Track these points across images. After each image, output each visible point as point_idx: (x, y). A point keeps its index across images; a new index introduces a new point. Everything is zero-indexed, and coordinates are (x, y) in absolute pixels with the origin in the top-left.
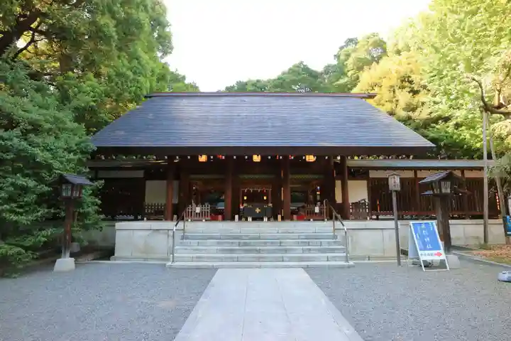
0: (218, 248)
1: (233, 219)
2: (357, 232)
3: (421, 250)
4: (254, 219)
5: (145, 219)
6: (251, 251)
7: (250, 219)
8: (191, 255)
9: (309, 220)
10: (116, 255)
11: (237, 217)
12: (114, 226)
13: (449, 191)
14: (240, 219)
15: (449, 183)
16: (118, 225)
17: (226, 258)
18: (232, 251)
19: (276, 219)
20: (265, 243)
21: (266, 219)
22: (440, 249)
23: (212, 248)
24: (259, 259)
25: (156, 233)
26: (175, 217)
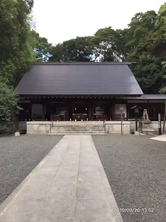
1: (69, 120)
2: (113, 125)
4: (77, 120)
6: (76, 130)
7: (76, 120)
8: (56, 132)
10: (27, 133)
11: (71, 119)
12: (26, 123)
14: (72, 120)
16: (28, 123)
17: (67, 132)
18: (69, 130)
19: (86, 120)
20: (80, 128)
21: (82, 120)
23: (62, 130)
25: (42, 125)
26: (47, 119)
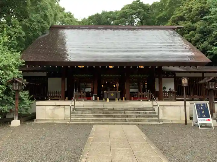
0: (93, 115)
2: (165, 107)
3: (199, 117)
5: (49, 99)
7: (108, 100)
8: (79, 118)
9: (140, 100)
10: (36, 119)
13: (213, 87)
15: (214, 83)
16: (38, 103)
17: (97, 120)
20: (117, 112)
21: (117, 100)
22: (210, 117)
23: (89, 115)
24: (114, 120)
25: (58, 107)
26: (67, 98)
